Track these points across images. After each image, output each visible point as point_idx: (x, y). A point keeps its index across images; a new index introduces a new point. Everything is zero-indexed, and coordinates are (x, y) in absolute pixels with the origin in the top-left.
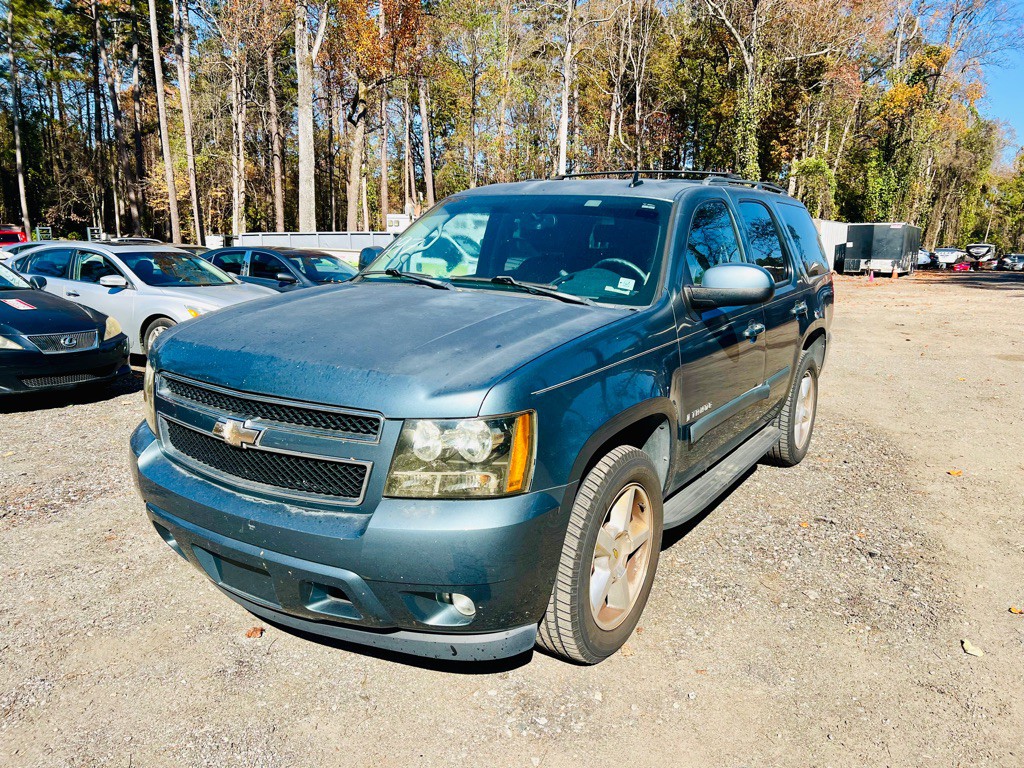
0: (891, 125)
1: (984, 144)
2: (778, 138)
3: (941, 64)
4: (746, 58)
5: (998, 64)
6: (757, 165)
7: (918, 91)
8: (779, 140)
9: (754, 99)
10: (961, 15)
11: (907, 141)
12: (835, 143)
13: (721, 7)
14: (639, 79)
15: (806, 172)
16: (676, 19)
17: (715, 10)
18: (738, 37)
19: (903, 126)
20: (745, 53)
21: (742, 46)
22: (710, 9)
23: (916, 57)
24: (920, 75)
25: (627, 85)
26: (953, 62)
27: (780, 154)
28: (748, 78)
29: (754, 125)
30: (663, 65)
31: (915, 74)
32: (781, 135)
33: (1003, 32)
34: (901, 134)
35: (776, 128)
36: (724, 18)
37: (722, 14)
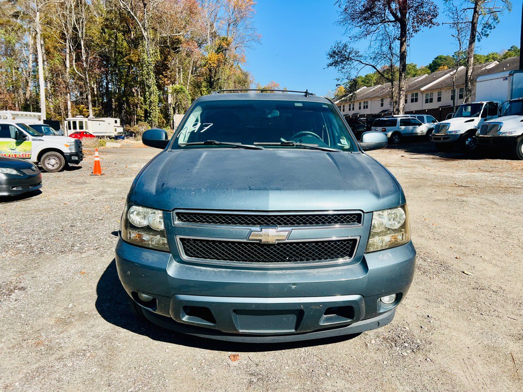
0: (210, 70)
1: (245, 82)
2: (163, 74)
3: (228, 45)
4: (143, 32)
5: (249, 47)
6: (156, 87)
7: (220, 56)
8: (163, 75)
9: (149, 53)
10: (232, 24)
11: (218, 79)
12: (186, 78)
13: (128, 5)
14: (82, 37)
15: (176, 92)
16: (97, 7)
17: (124, 5)
18: (139, 22)
19: (216, 73)
20: (143, 30)
21: (141, 26)
22: (121, 4)
23: (217, 41)
24: (220, 50)
25: (76, 40)
26: (233, 45)
27: (164, 82)
28: (146, 43)
29: (152, 67)
30: (95, 31)
31: (218, 49)
32: (163, 72)
33: (249, 33)
34: (215, 76)
35: (161, 68)
36: (130, 10)
37: (129, 8)
